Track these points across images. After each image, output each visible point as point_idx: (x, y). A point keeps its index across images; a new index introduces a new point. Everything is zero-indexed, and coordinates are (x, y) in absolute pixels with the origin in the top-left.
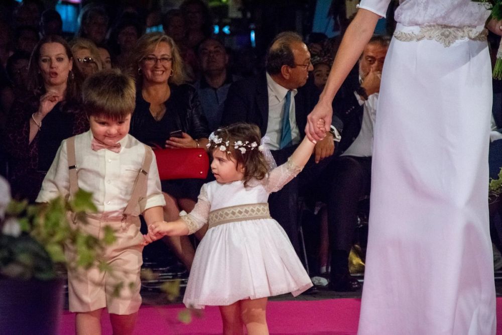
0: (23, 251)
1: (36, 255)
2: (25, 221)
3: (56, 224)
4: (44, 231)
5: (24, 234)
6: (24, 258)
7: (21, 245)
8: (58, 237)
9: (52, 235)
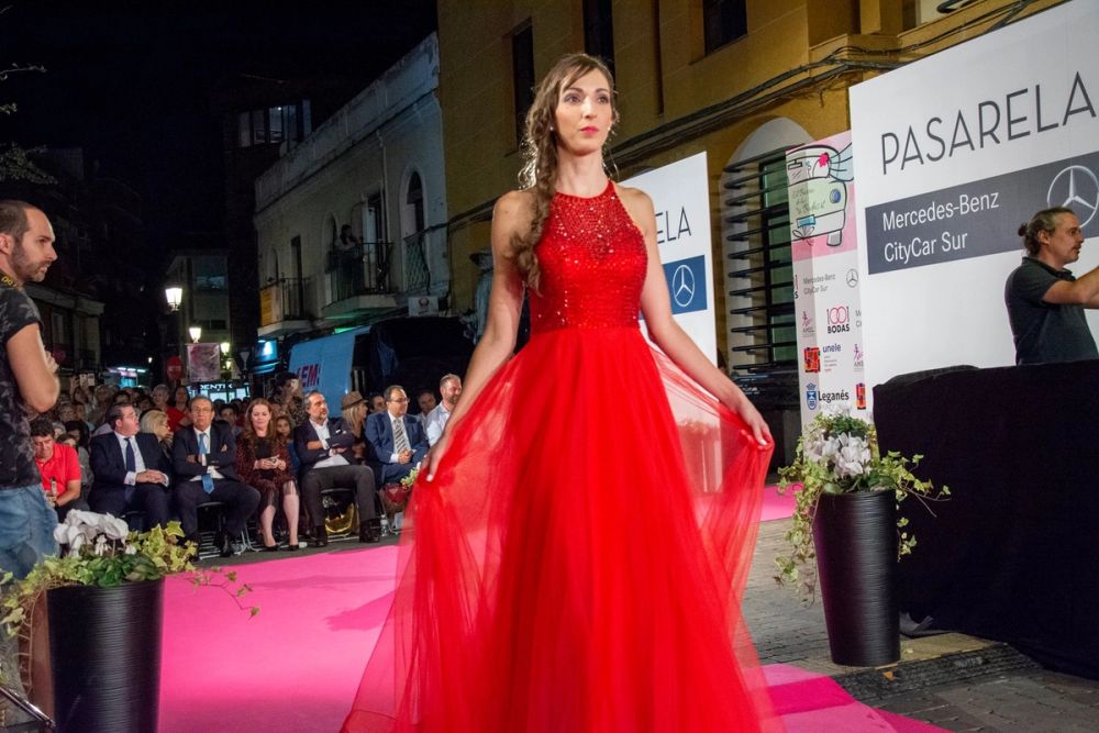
0: (138, 564)
1: (147, 565)
2: (137, 543)
3: (158, 544)
4: (150, 549)
5: (138, 551)
6: (139, 568)
7: (137, 560)
8: (159, 552)
9: (155, 550)
